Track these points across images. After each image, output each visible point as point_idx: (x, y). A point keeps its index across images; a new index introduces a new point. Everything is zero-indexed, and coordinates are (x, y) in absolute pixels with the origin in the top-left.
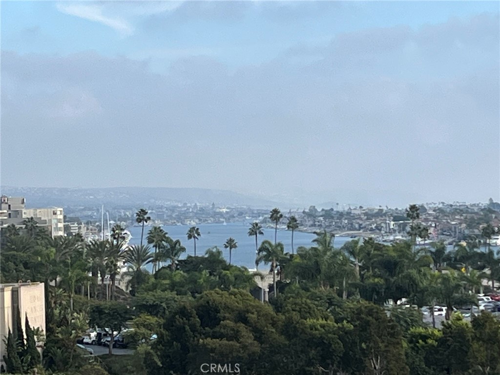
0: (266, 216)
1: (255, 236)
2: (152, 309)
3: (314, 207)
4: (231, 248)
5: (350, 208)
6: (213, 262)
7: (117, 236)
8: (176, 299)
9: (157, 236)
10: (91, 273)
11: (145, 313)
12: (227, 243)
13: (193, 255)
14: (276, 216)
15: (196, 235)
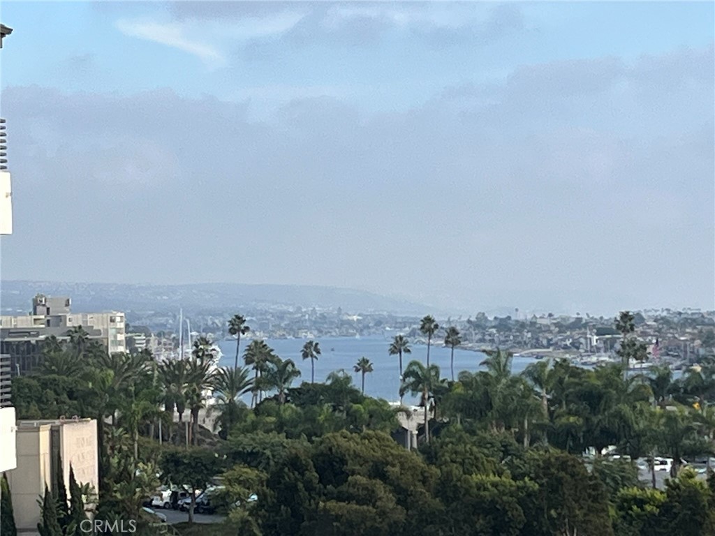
0: (415, 326)
1: (399, 354)
2: (251, 458)
3: (484, 314)
4: (364, 372)
5: (534, 316)
6: (339, 391)
7: (200, 354)
8: (284, 444)
9: (258, 354)
10: (164, 405)
11: (241, 464)
12: (359, 364)
13: (310, 382)
14: (428, 326)
15: (314, 353)
